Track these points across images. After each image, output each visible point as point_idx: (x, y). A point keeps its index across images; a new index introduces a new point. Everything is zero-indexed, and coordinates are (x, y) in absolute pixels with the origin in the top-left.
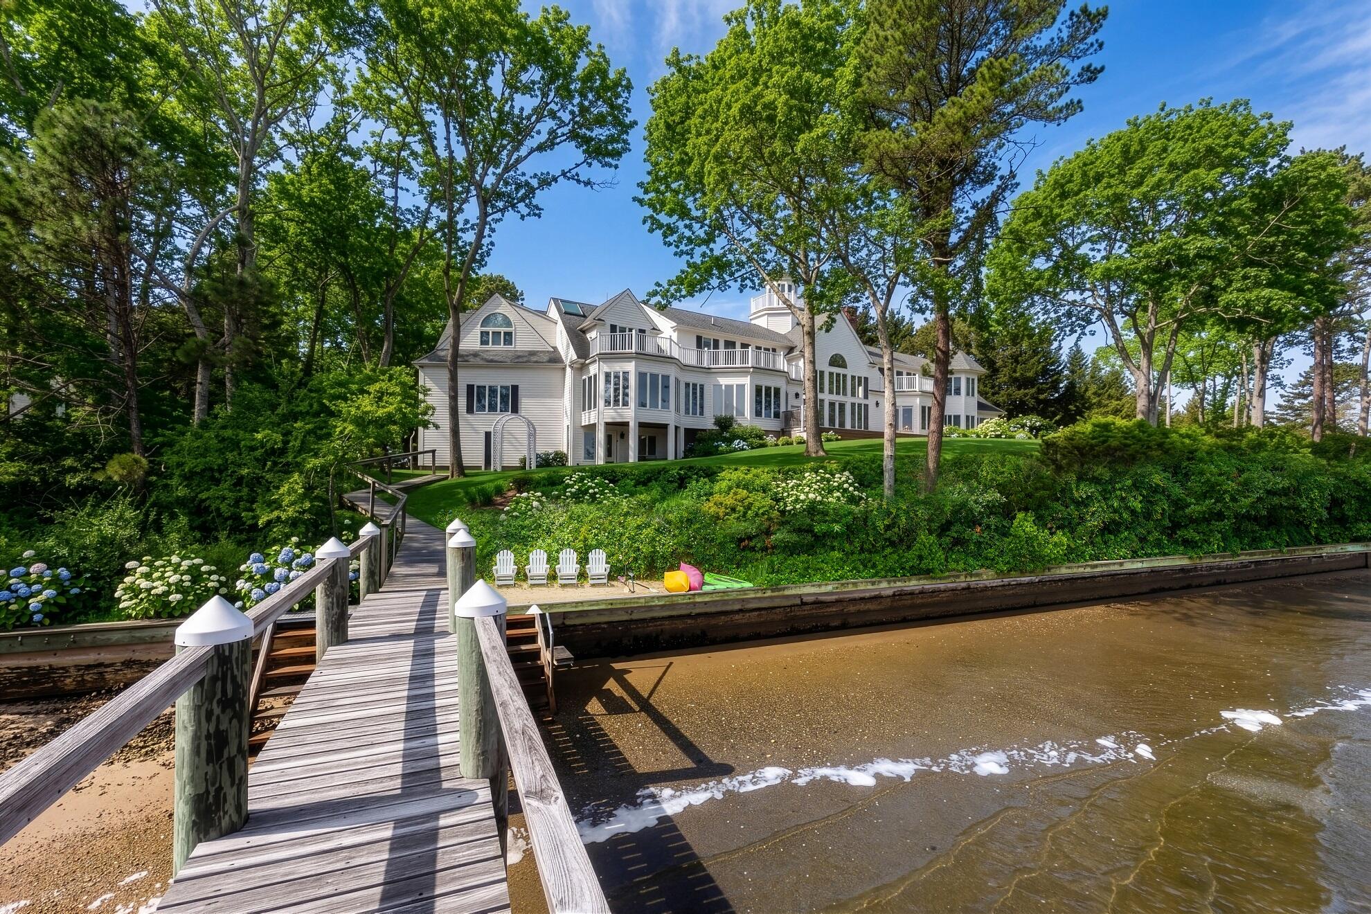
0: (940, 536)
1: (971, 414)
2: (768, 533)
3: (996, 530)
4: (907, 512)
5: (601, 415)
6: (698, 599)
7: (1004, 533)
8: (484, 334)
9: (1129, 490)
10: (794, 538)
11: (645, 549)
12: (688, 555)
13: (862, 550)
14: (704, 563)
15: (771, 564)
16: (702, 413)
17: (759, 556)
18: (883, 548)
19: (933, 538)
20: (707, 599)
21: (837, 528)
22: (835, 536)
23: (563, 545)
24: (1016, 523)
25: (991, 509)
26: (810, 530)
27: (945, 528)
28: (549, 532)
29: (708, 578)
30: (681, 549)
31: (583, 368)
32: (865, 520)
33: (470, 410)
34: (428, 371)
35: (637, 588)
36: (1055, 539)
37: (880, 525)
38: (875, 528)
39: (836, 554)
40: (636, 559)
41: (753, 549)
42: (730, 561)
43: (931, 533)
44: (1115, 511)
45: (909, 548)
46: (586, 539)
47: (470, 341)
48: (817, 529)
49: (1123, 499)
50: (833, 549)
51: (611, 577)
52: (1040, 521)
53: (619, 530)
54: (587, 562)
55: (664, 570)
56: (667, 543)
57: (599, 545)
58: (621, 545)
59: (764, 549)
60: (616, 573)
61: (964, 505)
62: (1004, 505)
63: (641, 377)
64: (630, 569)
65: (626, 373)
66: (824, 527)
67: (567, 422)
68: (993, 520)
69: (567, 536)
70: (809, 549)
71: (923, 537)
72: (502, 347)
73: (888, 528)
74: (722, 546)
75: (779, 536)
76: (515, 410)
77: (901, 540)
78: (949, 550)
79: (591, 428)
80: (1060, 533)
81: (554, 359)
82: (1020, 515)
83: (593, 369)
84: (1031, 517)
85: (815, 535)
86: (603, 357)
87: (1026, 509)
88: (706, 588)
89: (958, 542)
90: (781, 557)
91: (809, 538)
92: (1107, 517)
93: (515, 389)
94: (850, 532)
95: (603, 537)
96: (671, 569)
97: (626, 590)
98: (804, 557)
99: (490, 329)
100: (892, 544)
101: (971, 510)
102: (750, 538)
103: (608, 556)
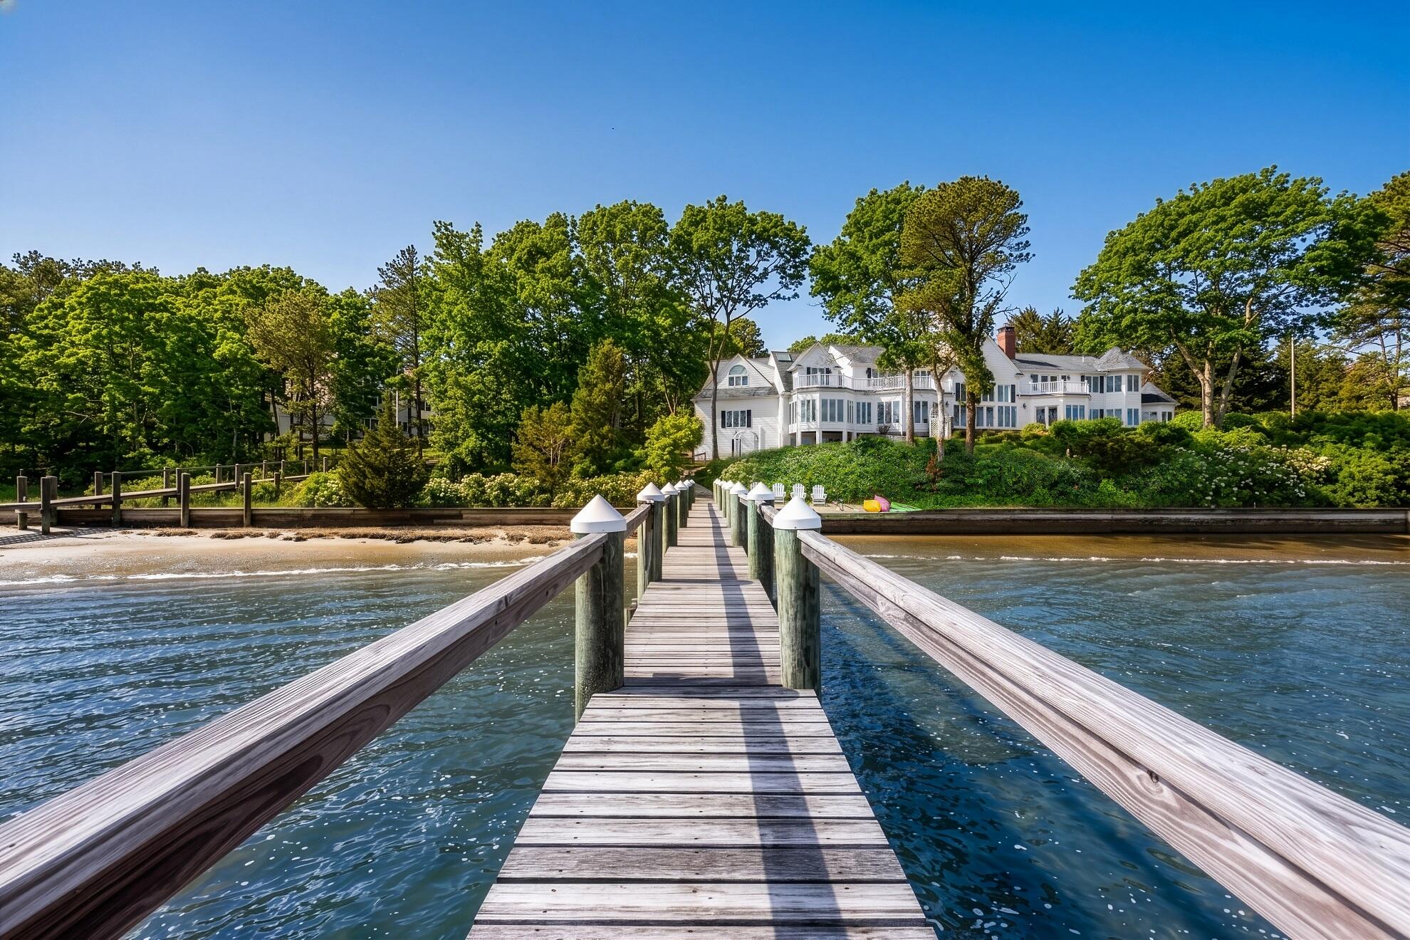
0: (1050, 489)
1: (1133, 407)
2: (934, 481)
3: (1089, 488)
4: (1028, 475)
5: (799, 427)
6: (887, 517)
7: (1095, 489)
8: (731, 379)
9: (1179, 470)
10: (952, 485)
11: (851, 487)
12: (880, 491)
13: (998, 495)
14: (890, 496)
15: (936, 500)
16: (869, 421)
17: (928, 494)
18: (1012, 494)
19: (1045, 491)
20: (893, 517)
21: (980, 481)
22: (979, 486)
23: (795, 482)
24: (1101, 485)
25: (1084, 476)
26: (962, 482)
27: (1053, 486)
28: (786, 473)
29: (893, 505)
30: (875, 488)
31: (789, 397)
32: (1000, 478)
33: (723, 426)
34: (701, 404)
35: (845, 508)
36: (1128, 495)
37: (1010, 481)
38: (1006, 483)
39: (980, 496)
40: (844, 492)
41: (924, 490)
42: (909, 496)
43: (1044, 487)
44: (1169, 482)
45: (1029, 495)
46: (810, 479)
47: (724, 384)
48: (967, 481)
49: (1174, 475)
50: (978, 493)
51: (827, 501)
52: (1118, 484)
53: (833, 475)
54: (812, 492)
55: (863, 499)
56: (865, 484)
57: (820, 483)
58: (834, 483)
59: (932, 491)
60: (830, 499)
61: (1067, 472)
62: (1093, 475)
63: (824, 403)
64: (840, 497)
65: (814, 401)
66: (972, 480)
67: (780, 431)
68: (1086, 482)
69: (797, 476)
70: (962, 492)
71: (1039, 489)
72: (741, 386)
73: (1015, 483)
74: (903, 487)
75: (941, 484)
76: (749, 425)
77: (1024, 491)
78: (1056, 498)
79: (794, 435)
80: (1131, 492)
81: (772, 391)
82: (1105, 481)
83: (795, 398)
84: (1112, 482)
85: (965, 485)
86: (802, 391)
87: (1109, 478)
88: (892, 511)
89: (1061, 493)
90: (943, 496)
91: (962, 486)
92: (1164, 484)
93: (749, 412)
94: (989, 484)
95: (822, 478)
96: (868, 498)
97: (838, 509)
98: (958, 497)
99: (735, 376)
100: (1018, 492)
101: (1071, 476)
102: (922, 484)
103: (826, 489)
